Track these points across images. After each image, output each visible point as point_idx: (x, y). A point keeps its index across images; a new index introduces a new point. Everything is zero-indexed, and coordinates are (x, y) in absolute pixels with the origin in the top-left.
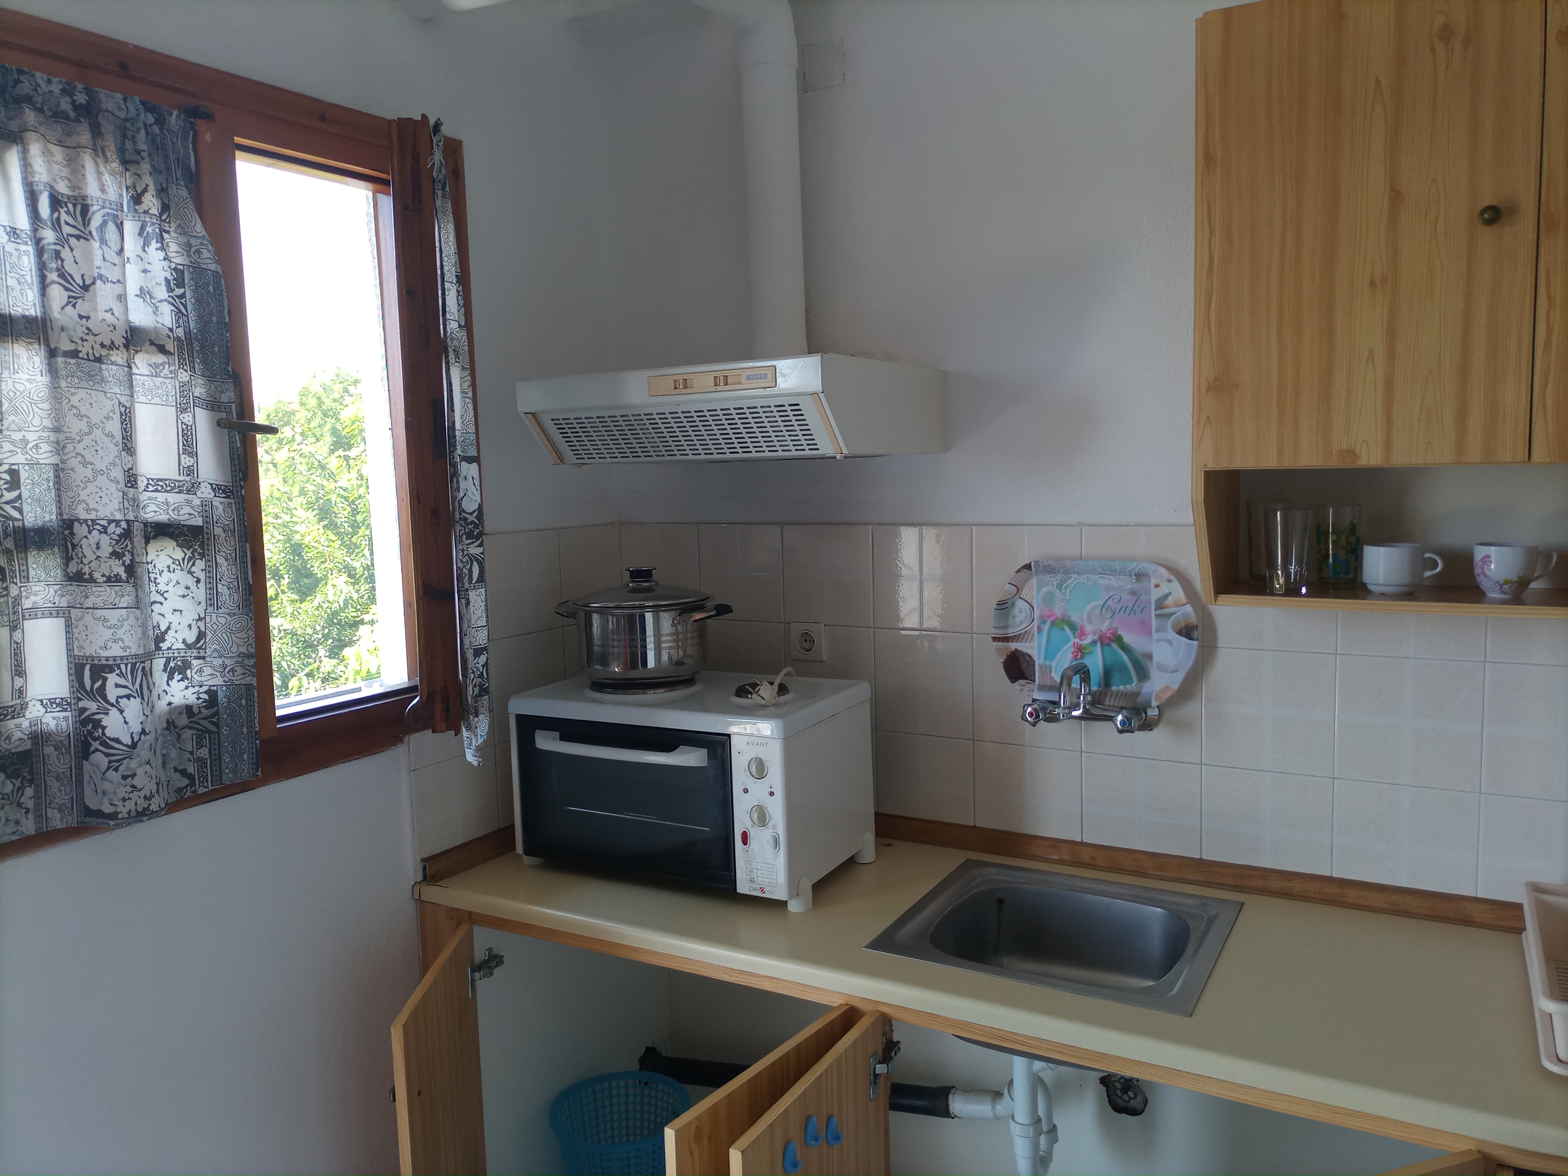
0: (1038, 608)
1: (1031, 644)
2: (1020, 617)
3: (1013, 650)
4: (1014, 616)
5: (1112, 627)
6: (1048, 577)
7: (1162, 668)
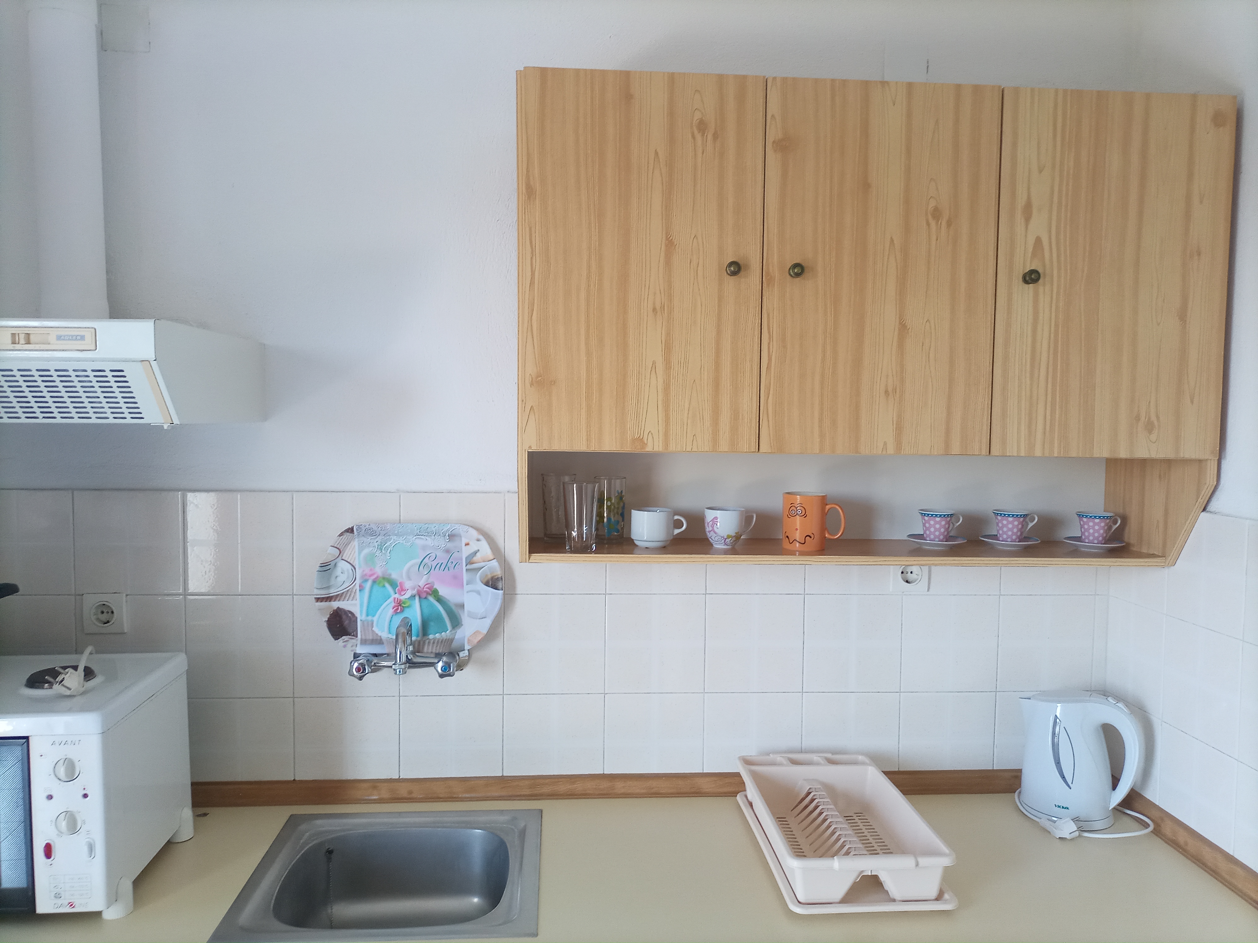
0: (359, 568)
1: (354, 602)
2: (342, 578)
3: (335, 608)
4: (337, 577)
5: (429, 582)
6: (368, 539)
7: (472, 616)
